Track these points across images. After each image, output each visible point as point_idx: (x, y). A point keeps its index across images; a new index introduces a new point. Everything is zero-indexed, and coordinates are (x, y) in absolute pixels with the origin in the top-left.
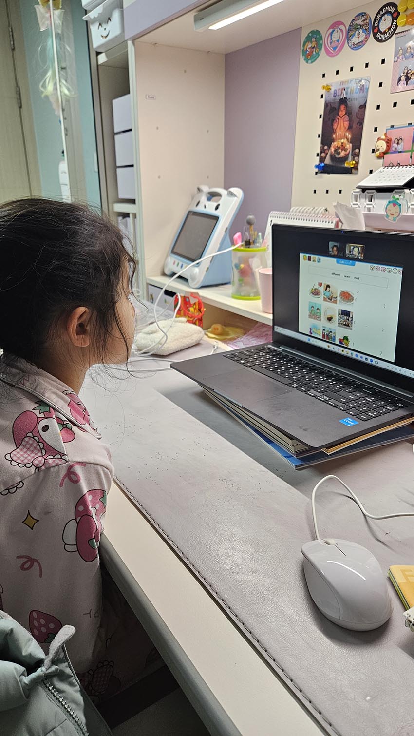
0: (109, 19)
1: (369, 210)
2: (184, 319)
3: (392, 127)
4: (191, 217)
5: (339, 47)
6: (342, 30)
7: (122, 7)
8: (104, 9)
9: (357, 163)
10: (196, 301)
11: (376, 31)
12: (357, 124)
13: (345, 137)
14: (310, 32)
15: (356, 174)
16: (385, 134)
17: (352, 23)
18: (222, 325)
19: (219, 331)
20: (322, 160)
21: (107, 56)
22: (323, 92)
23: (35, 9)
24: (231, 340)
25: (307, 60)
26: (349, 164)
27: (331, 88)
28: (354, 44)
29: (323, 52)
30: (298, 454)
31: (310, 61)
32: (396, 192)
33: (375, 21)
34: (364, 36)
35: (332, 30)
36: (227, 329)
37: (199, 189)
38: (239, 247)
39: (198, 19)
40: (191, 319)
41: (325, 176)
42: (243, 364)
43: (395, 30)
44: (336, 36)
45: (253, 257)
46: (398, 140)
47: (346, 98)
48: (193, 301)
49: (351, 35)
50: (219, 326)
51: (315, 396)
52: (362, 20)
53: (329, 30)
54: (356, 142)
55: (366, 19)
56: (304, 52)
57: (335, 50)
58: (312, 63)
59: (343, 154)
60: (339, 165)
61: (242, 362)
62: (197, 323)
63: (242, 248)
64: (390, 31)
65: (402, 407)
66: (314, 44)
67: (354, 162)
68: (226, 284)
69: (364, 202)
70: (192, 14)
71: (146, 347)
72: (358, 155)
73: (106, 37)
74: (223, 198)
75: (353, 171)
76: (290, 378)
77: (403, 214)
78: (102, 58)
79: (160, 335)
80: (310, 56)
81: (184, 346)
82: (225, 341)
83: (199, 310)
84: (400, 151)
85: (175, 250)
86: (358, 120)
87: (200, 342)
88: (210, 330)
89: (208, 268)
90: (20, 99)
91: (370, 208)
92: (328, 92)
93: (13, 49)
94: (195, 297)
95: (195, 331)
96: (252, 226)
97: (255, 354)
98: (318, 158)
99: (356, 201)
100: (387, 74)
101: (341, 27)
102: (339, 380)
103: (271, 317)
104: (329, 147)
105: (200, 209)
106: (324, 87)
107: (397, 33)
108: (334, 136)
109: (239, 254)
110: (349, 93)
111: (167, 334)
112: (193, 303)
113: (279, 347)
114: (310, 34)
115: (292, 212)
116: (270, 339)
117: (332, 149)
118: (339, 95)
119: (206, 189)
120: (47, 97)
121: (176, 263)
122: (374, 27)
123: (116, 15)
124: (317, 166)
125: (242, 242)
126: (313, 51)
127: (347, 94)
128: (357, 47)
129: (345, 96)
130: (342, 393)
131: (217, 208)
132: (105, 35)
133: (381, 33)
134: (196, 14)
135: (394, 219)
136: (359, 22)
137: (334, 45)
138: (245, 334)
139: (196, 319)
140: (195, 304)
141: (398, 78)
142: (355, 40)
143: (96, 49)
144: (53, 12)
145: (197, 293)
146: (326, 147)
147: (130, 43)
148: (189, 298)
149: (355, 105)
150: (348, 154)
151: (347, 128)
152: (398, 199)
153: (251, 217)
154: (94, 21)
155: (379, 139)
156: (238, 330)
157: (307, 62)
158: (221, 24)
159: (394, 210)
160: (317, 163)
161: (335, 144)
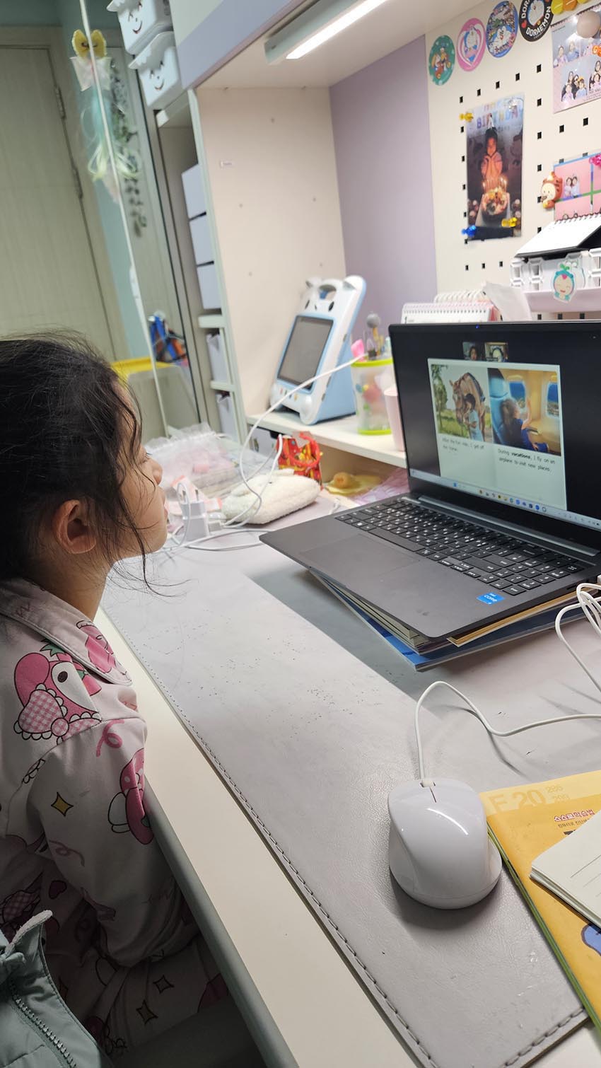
0: (162, 63)
1: (537, 287)
2: (290, 471)
3: (562, 161)
4: (301, 325)
5: (477, 56)
6: (478, 31)
7: (174, 45)
8: (154, 51)
9: (519, 220)
10: (307, 442)
11: (524, 25)
12: (514, 163)
13: (499, 184)
14: (436, 41)
15: (520, 235)
16: (553, 173)
17: (491, 18)
18: (349, 472)
19: (345, 482)
20: (472, 221)
21: (168, 114)
22: (464, 123)
23: (70, 61)
24: (360, 493)
25: (436, 80)
26: (508, 222)
27: (472, 116)
28: (497, 49)
29: (457, 66)
30: (421, 648)
31: (441, 82)
32: (570, 257)
33: (521, 12)
34: (510, 36)
35: (465, 33)
36: (357, 478)
37: (308, 284)
38: (357, 361)
39: (270, 47)
40: (302, 470)
41: (478, 243)
42: (360, 527)
43: (550, 20)
44: (473, 39)
45: (380, 373)
46: (572, 180)
47: (494, 128)
48: (301, 443)
49: (492, 36)
50: (343, 476)
51: (452, 566)
52: (504, 12)
53: (461, 33)
54: (515, 189)
55: (509, 11)
56: (432, 69)
57: (473, 61)
58: (443, 83)
59: (498, 209)
60: (494, 226)
61: (360, 524)
62: (312, 473)
63: (365, 362)
64: (543, 23)
65: (574, 572)
66: (444, 56)
67: (515, 219)
68: (349, 415)
69: (528, 277)
70: (260, 46)
71: (237, 514)
72: (519, 208)
73: (161, 88)
74: (338, 291)
75: (515, 232)
76: (422, 542)
77: (579, 289)
78: (162, 118)
79: (251, 498)
80: (441, 74)
81: (290, 509)
82: (351, 496)
83: (313, 455)
84: (575, 195)
85: (283, 374)
86: (514, 158)
87: (316, 500)
88: (332, 482)
89: (324, 395)
90: (79, 185)
91: (538, 285)
92: (470, 122)
93: (64, 117)
94: (305, 438)
95: (302, 487)
96: (376, 329)
97: (381, 511)
98: (466, 219)
99: (519, 276)
100: (546, 85)
101: (478, 26)
102: (492, 538)
103: (403, 455)
104: (479, 201)
105: (310, 312)
106: (462, 117)
107: (553, 25)
108: (484, 185)
109: (361, 370)
110: (497, 119)
111: (262, 497)
112: (304, 445)
113: (417, 499)
114: (437, 43)
115: (437, 301)
116: (406, 490)
117: (484, 204)
118: (484, 126)
119: (317, 282)
120: (100, 181)
121: (284, 392)
122: (521, 21)
123: (169, 57)
124: (465, 231)
125: (365, 352)
126: (443, 67)
127: (495, 121)
128: (501, 52)
129: (493, 126)
130: (493, 558)
131: (331, 307)
132: (159, 86)
133: (532, 27)
134: (266, 41)
135: (567, 297)
136: (501, 16)
137: (470, 54)
138: (381, 483)
139: (309, 468)
140: (305, 447)
141: (562, 89)
142: (498, 43)
143: (153, 105)
144: (97, 64)
145: (309, 433)
146: (475, 203)
147: (191, 93)
148: (294, 440)
149: (508, 135)
150: (506, 208)
151: (500, 171)
152: (569, 268)
153: (372, 316)
154: (144, 67)
155: (545, 182)
156: (373, 479)
157: (437, 83)
158: (304, 47)
159: (564, 284)
160: (465, 226)
161: (486, 197)
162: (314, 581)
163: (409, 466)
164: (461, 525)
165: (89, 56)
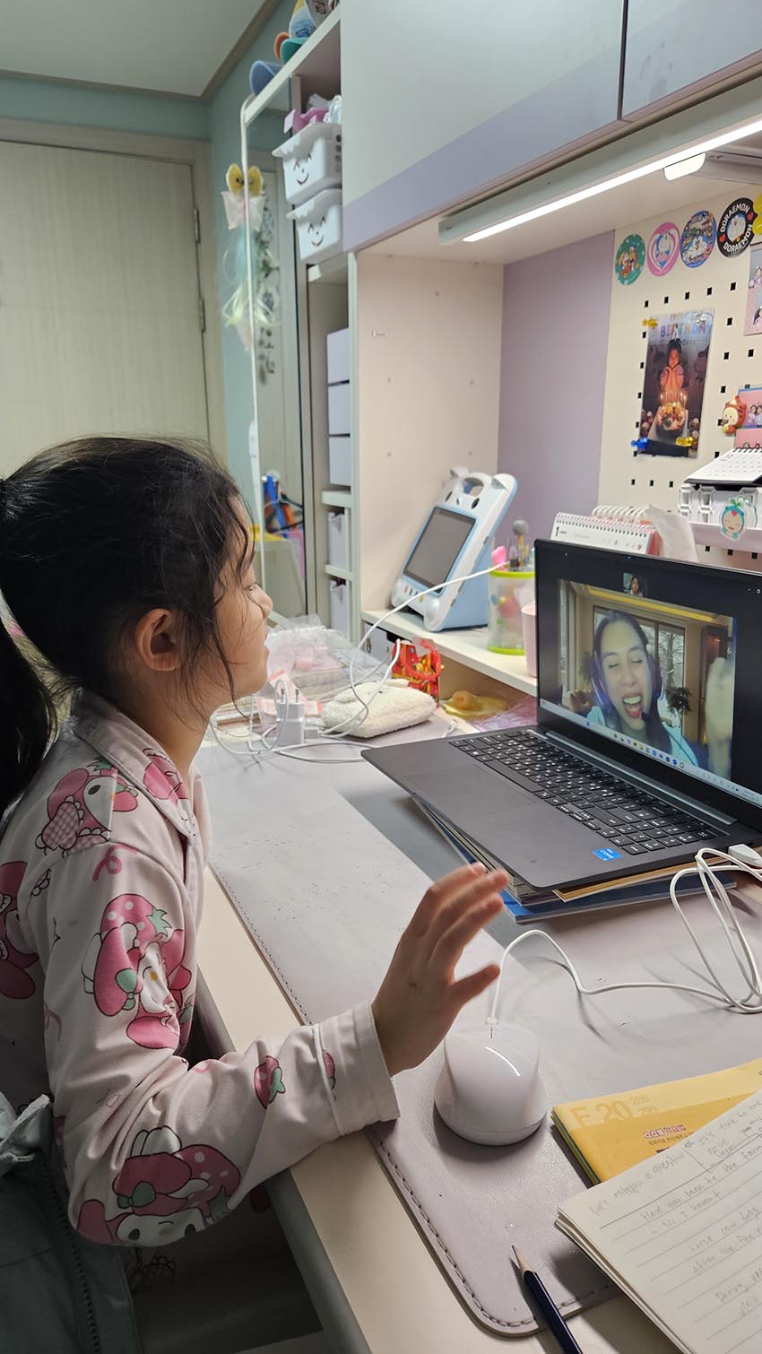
0: (323, 219)
1: (706, 517)
2: (405, 682)
3: (747, 386)
4: (437, 517)
5: (668, 263)
6: (673, 237)
7: (341, 203)
8: (317, 207)
9: (696, 440)
10: (428, 652)
11: (722, 240)
12: (696, 379)
13: (678, 399)
14: (628, 238)
15: (695, 457)
16: (737, 397)
17: (687, 226)
18: (470, 692)
19: (465, 703)
20: (643, 433)
21: (321, 270)
22: (646, 329)
23: (221, 196)
24: (481, 718)
25: (622, 280)
26: (684, 441)
27: (657, 322)
28: (690, 259)
29: (645, 269)
30: (525, 899)
31: (626, 282)
32: (745, 492)
33: (721, 225)
34: (705, 247)
35: (658, 235)
36: (480, 700)
37: (453, 474)
38: (497, 569)
39: (444, 228)
40: (418, 682)
41: (649, 458)
42: (475, 757)
43: (750, 239)
44: (666, 244)
45: (521, 585)
46: (757, 409)
47: (679, 340)
48: (421, 652)
49: (687, 244)
50: (464, 695)
51: (570, 813)
52: (702, 222)
53: (654, 235)
54: (695, 407)
55: (708, 222)
56: (619, 267)
57: (663, 267)
58: (629, 283)
59: (675, 425)
60: (668, 442)
61: (475, 753)
62: (429, 688)
63: (506, 571)
64: (743, 241)
65: (705, 839)
66: (632, 256)
67: (691, 439)
68: (480, 627)
69: (697, 505)
70: (435, 222)
71: (338, 723)
72: (698, 429)
73: (319, 244)
74: (485, 488)
75: (690, 452)
76: (542, 783)
77: (748, 528)
78: (315, 274)
79: (357, 707)
80: (628, 274)
81: (399, 725)
82: (471, 720)
83: (433, 667)
84: (759, 424)
85: (409, 570)
86: (697, 375)
87: (430, 719)
88: (451, 700)
89: (454, 601)
90: (204, 318)
91: (707, 515)
92: (654, 328)
93: (198, 242)
94: (426, 647)
95: (419, 701)
96: (522, 537)
97: (502, 742)
98: (638, 429)
99: (687, 503)
100: (739, 305)
101: (673, 231)
102: (620, 789)
104: (654, 414)
105: (451, 505)
106: (645, 322)
107: (753, 245)
108: (662, 396)
109: (499, 580)
110: (683, 331)
111: (369, 707)
112: (423, 655)
113: (544, 734)
114: (627, 241)
115: (596, 514)
116: (533, 721)
117: (659, 417)
118: (668, 335)
119: (463, 473)
120: (233, 328)
121: (409, 590)
122: (720, 234)
123: (333, 215)
124: (634, 443)
125: (507, 561)
126: (631, 267)
127: (680, 333)
128: (695, 262)
129: (678, 337)
130: (618, 811)
131: (475, 504)
132: (317, 242)
133: (730, 243)
134: (441, 220)
135: (735, 535)
136: (699, 225)
137: (662, 258)
138: (507, 710)
139: (426, 681)
140: (424, 657)
141: (755, 312)
142: (693, 252)
143: (304, 260)
144: (249, 202)
145: (431, 641)
146: (650, 414)
147: (351, 256)
148: (414, 647)
149: (693, 351)
150: (683, 425)
151: (681, 385)
152: (739, 504)
153: (520, 522)
154: (303, 220)
155: (728, 405)
156: (499, 703)
157: (623, 282)
158: (482, 234)
159: (734, 521)
160: (636, 437)
161: (662, 409)
162: (416, 809)
163: (539, 697)
164: (588, 770)
165: (242, 194)
